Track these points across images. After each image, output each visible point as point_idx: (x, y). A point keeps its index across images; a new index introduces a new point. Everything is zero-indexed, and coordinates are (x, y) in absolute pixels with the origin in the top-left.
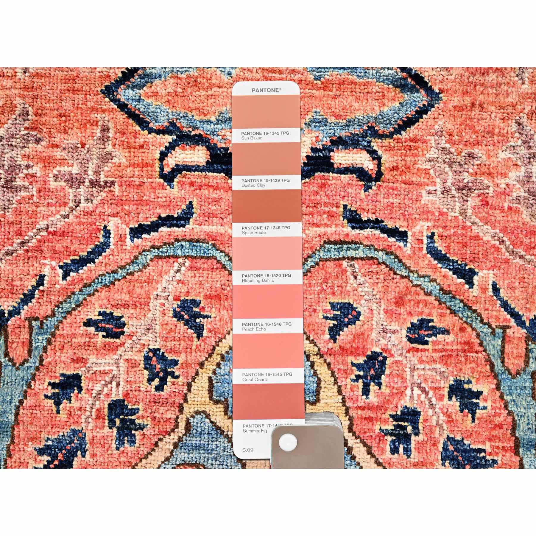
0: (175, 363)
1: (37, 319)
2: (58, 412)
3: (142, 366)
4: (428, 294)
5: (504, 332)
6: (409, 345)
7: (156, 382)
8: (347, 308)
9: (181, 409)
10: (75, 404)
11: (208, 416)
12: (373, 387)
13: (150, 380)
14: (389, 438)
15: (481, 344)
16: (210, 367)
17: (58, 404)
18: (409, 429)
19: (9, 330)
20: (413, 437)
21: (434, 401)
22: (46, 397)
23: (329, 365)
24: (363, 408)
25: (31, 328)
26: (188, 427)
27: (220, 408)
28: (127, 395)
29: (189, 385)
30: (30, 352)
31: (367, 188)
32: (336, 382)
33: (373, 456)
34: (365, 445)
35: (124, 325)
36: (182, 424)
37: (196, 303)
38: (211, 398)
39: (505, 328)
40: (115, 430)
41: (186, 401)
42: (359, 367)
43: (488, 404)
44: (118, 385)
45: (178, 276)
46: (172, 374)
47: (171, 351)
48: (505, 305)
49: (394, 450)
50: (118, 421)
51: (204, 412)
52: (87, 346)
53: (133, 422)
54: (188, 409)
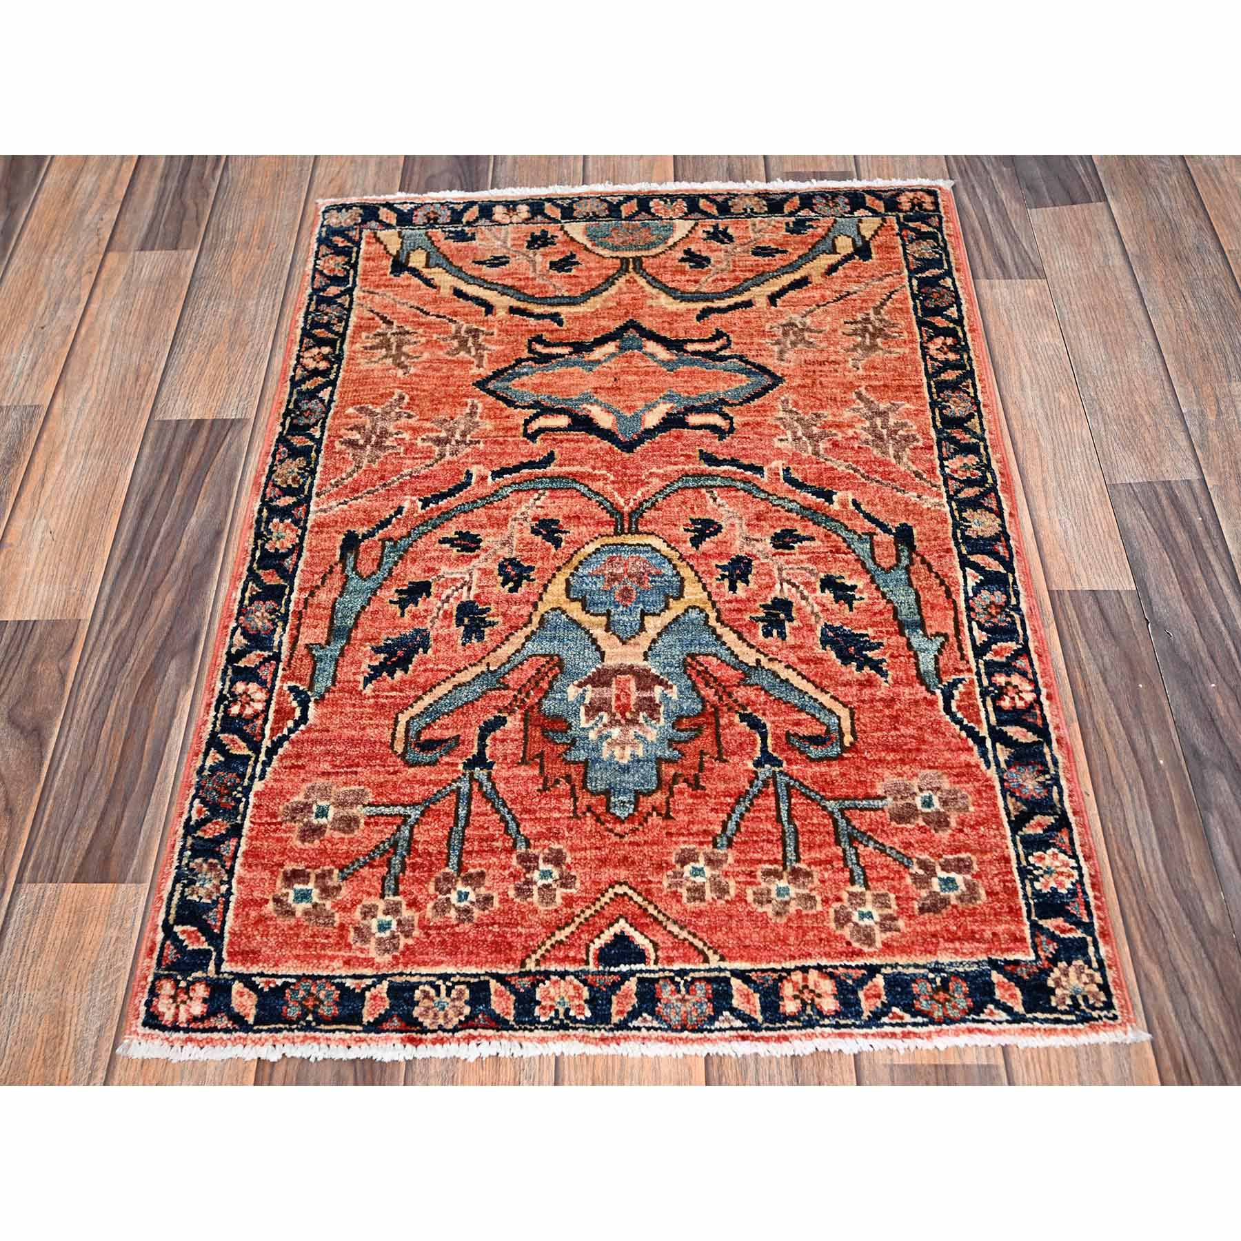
0: (531, 569)
1: (390, 539)
2: (402, 615)
3: (496, 572)
4: (790, 511)
5: (872, 538)
6: (774, 551)
7: (511, 585)
8: (708, 523)
9: (535, 606)
10: (421, 606)
11: (564, 612)
12: (740, 585)
13: (503, 584)
14: (761, 624)
15: (849, 547)
16: (567, 572)
17: (403, 608)
18: (782, 616)
19: (361, 549)
20: (787, 624)
21: (806, 593)
22: (391, 602)
23: (692, 567)
24: (730, 602)
25: (383, 547)
26: (542, 621)
27: (578, 605)
28: (477, 596)
29: (545, 587)
30: (379, 566)
31: (721, 439)
32: (700, 581)
33: (745, 641)
34: (735, 632)
35: (481, 541)
36: (536, 620)
37: (556, 522)
38: (568, 597)
39: (871, 535)
40: (462, 628)
41: (541, 599)
42: (724, 568)
43: (865, 595)
44: (469, 589)
45: (538, 503)
46: (528, 578)
47: (526, 560)
48: (867, 516)
49: (767, 634)
50: (466, 621)
51: (559, 608)
52: (440, 559)
53: (483, 620)
54: (542, 608)
